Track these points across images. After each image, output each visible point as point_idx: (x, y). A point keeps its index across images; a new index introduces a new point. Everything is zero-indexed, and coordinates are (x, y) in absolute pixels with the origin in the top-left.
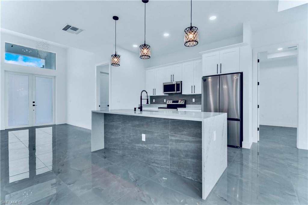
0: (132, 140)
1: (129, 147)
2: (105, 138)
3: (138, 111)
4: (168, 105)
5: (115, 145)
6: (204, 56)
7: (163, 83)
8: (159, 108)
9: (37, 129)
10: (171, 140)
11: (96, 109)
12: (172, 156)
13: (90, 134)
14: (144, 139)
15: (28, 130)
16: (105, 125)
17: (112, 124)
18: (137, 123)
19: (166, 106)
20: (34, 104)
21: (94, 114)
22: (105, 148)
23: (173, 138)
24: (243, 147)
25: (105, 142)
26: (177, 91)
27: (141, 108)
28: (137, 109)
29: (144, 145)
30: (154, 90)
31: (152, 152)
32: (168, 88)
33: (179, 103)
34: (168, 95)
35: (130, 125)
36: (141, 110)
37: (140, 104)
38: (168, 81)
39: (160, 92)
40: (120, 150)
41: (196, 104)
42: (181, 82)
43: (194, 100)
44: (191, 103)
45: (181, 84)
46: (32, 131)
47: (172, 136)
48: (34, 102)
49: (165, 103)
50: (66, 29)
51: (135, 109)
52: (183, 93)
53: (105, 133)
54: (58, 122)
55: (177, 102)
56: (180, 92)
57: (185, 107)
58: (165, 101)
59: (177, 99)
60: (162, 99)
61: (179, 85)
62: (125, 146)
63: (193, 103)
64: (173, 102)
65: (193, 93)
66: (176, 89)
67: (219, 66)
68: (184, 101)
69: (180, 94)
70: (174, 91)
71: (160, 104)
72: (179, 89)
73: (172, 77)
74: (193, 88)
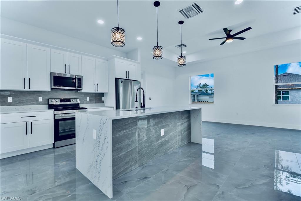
1: (149, 150)
7: (52, 73)
14: (163, 134)
26: (78, 87)
29: (163, 139)
30: (27, 81)
31: (168, 142)
38: (60, 71)
41: (91, 103)
44: (85, 102)
56: (82, 89)
58: (40, 99)
59: (71, 97)
60: (35, 96)
61: (80, 80)
62: (144, 153)
63: (87, 102)
64: (61, 101)
65: (96, 92)
66: (77, 85)
67: (128, 73)
68: (78, 99)
69: (79, 92)
70: (75, 87)
71: (29, 105)
72: (80, 85)
73: (67, 67)
74: (96, 86)
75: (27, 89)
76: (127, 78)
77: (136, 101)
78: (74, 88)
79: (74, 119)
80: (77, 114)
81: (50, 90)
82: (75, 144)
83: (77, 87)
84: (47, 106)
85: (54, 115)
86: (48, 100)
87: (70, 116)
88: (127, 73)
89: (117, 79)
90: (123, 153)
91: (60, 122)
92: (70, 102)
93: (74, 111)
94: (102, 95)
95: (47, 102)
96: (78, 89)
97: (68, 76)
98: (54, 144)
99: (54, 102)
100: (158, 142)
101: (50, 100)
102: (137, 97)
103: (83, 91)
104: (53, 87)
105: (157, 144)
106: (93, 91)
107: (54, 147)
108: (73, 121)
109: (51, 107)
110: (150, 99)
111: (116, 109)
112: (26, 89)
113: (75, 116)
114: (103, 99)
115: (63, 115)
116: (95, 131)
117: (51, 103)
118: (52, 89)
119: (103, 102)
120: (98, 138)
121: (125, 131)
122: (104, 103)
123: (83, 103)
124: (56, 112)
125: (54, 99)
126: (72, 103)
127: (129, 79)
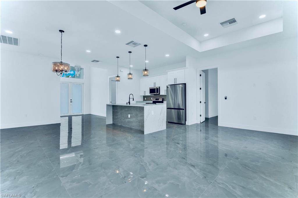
0: (125, 118)
1: (123, 121)
2: (113, 118)
3: (128, 104)
4: (153, 101)
5: (117, 121)
6: (168, 73)
7: (150, 88)
8: (146, 103)
9: (73, 117)
10: (139, 116)
11: (109, 103)
12: (139, 123)
13: (105, 119)
14: (129, 117)
15: (68, 117)
16: (113, 111)
17: (116, 110)
18: (127, 109)
19: (152, 102)
20: (71, 101)
21: (108, 105)
22: (113, 124)
23: (140, 115)
24: (186, 124)
25: (113, 120)
26: (157, 93)
27: (129, 103)
28: (128, 103)
29: (130, 120)
30: (145, 92)
31: (132, 122)
32: (152, 91)
33: (159, 100)
34: (153, 95)
35: (124, 110)
36: (130, 104)
37: (129, 100)
38: (152, 86)
39: (148, 94)
40: (120, 123)
42: (159, 87)
44: (166, 100)
45: (159, 88)
46: (70, 118)
47: (139, 114)
48: (71, 100)
49: (152, 100)
50: (93, 61)
51: (127, 103)
52: (160, 94)
53: (113, 115)
54: (85, 113)
55: (158, 99)
56: (158, 93)
57: (163, 103)
64: (156, 99)
67: (175, 79)
76: (175, 84)
110: (226, 98)
127: (176, 84)
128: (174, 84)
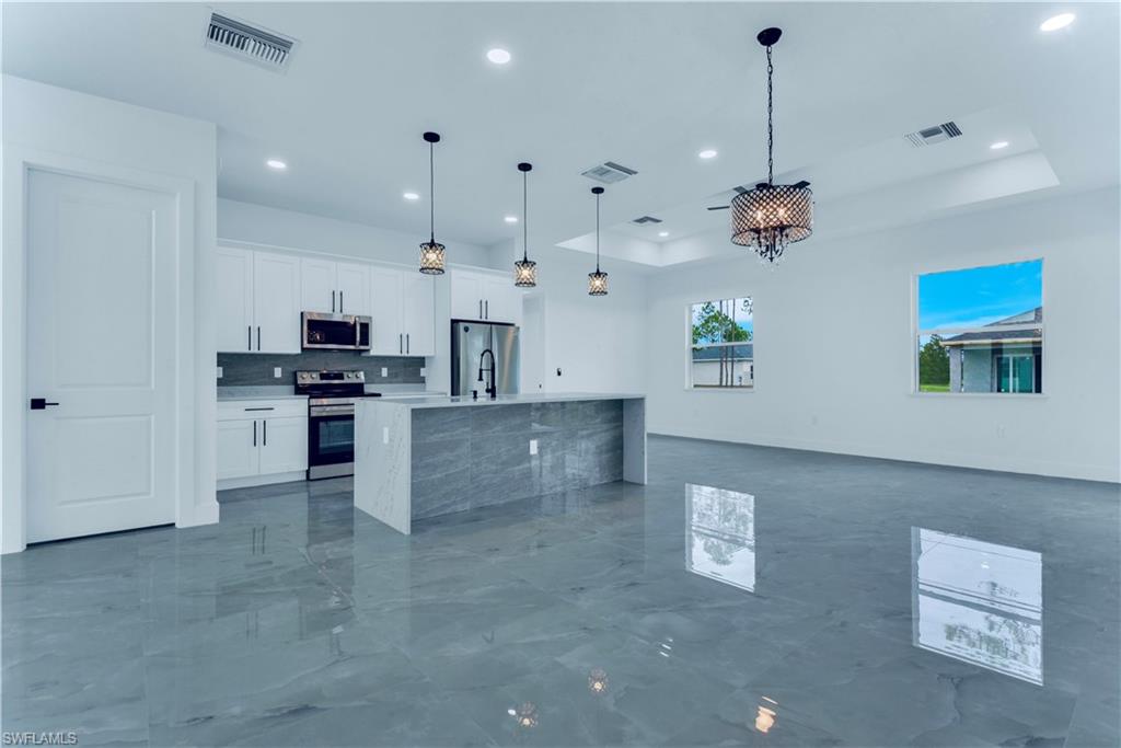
7: (303, 314)
14: (534, 451)
18: (518, 420)
26: (361, 344)
29: (535, 464)
30: (255, 332)
38: (322, 309)
39: (287, 340)
41: (390, 383)
43: (385, 372)
44: (379, 379)
49: (279, 382)
56: (369, 347)
58: (278, 372)
59: (345, 368)
60: (266, 365)
61: (365, 327)
62: (485, 482)
63: (383, 381)
64: (323, 376)
65: (405, 354)
66: (358, 339)
68: (362, 373)
69: (364, 354)
70: (354, 344)
71: (255, 384)
72: (365, 340)
73: (337, 298)
74: (404, 339)
75: (254, 350)
76: (484, 319)
77: (481, 379)
78: (352, 347)
79: (351, 417)
80: (359, 406)
81: (299, 351)
82: (352, 475)
83: (358, 343)
84: (293, 387)
85: (310, 407)
86: (295, 374)
87: (343, 411)
88: (484, 305)
89: (454, 322)
90: (439, 476)
91: (322, 424)
92: (343, 378)
93: (351, 400)
94: (420, 362)
95: (291, 379)
96: (362, 347)
97: (337, 318)
98: (308, 472)
99: (307, 379)
100: (521, 467)
101: (299, 374)
102: (481, 370)
103: (372, 353)
104: (306, 345)
105: (519, 470)
106: (397, 353)
107: (308, 478)
108: (347, 423)
109: (300, 390)
110: (559, 374)
111: (453, 394)
112: (252, 351)
113: (353, 410)
114: (423, 372)
115: (328, 409)
116: (386, 430)
117: (300, 381)
118: (303, 349)
119: (423, 380)
120: (390, 440)
121: (441, 435)
122: (424, 382)
123: (373, 383)
124: (314, 402)
125: (308, 372)
126: (346, 381)
127: (488, 320)
128: (479, 319)
